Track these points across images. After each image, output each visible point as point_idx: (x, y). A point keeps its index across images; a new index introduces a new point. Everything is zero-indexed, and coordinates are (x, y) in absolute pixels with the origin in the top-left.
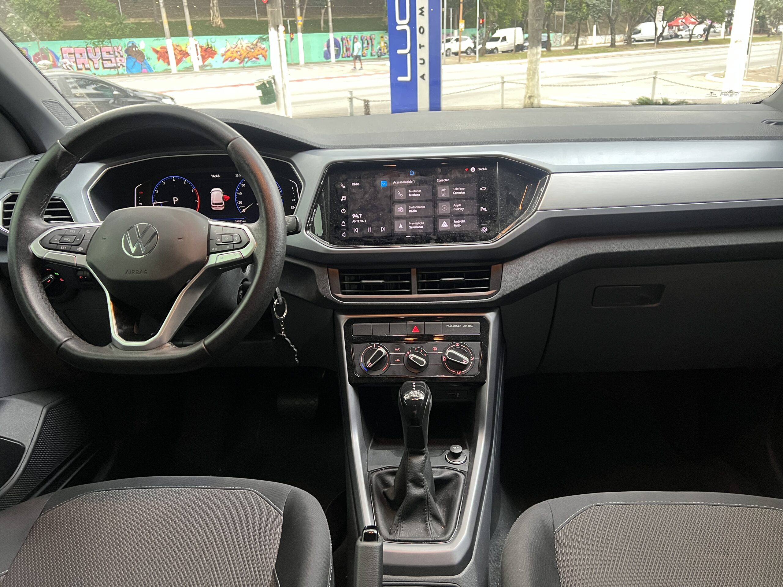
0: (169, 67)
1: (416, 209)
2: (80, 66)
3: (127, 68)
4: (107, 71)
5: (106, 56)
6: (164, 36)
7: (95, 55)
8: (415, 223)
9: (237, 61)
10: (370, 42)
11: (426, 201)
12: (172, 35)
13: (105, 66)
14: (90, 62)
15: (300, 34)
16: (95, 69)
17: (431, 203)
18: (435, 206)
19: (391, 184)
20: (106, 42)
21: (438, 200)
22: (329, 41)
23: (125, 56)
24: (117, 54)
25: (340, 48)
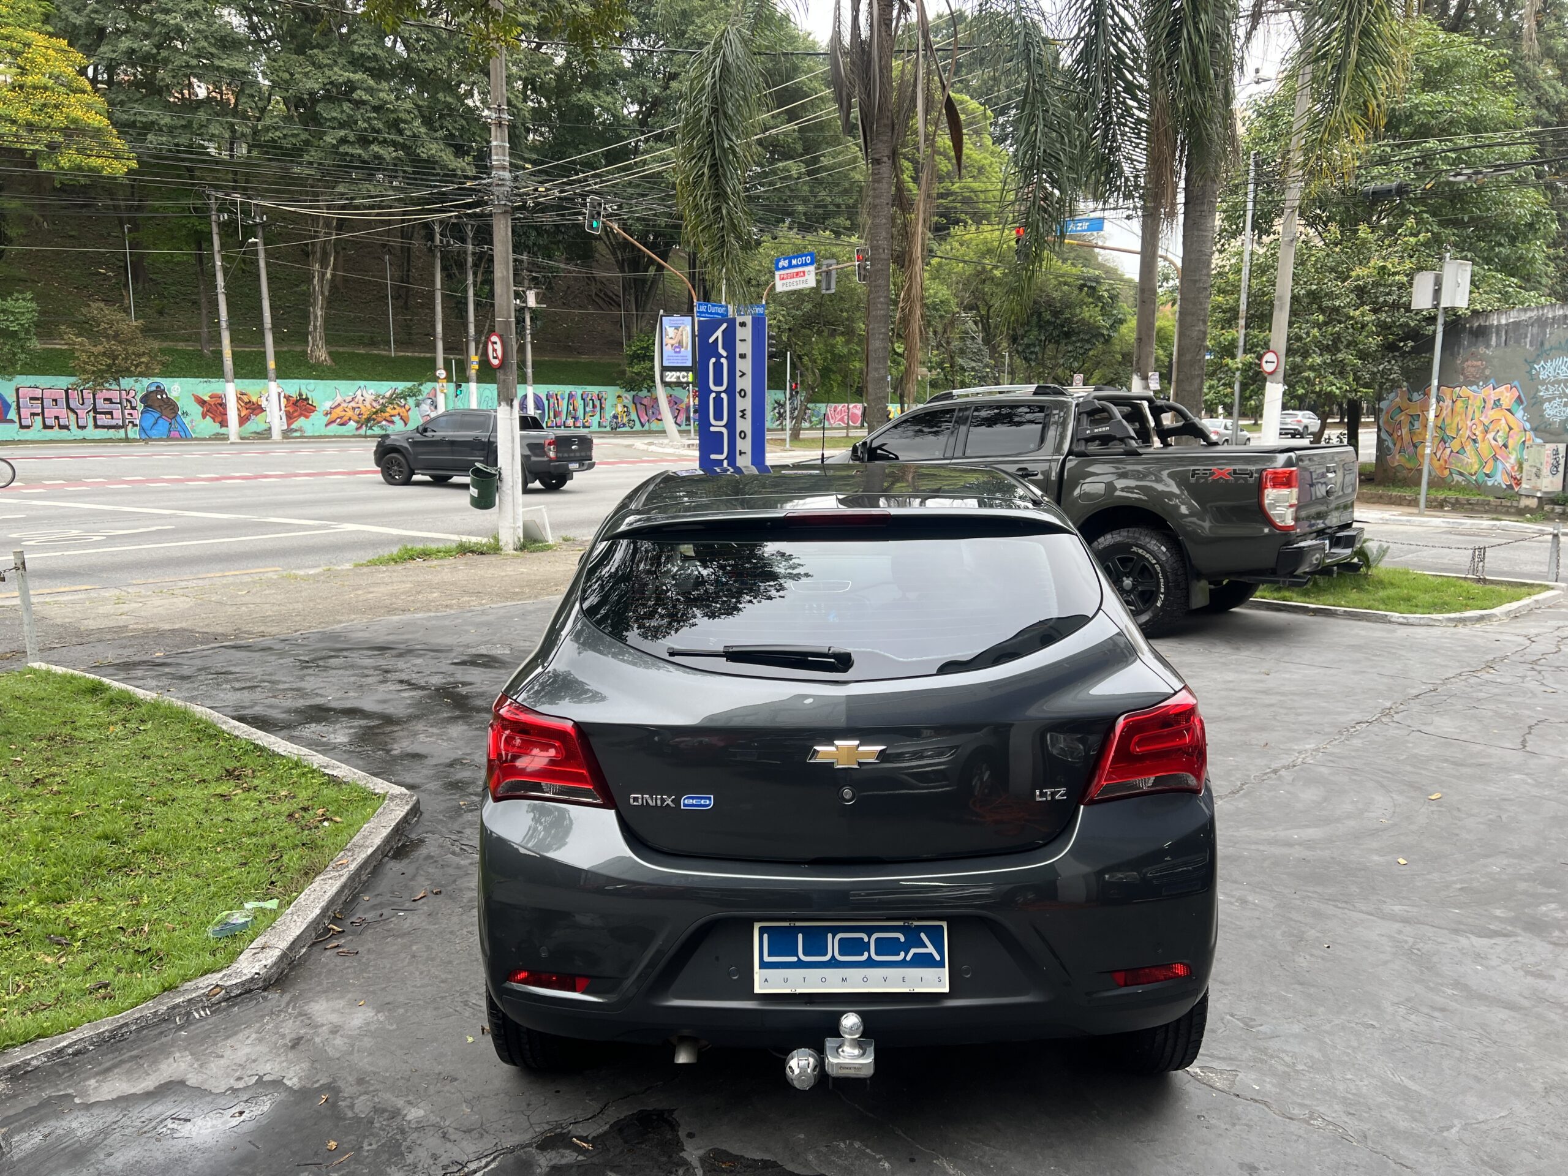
0: (224, 431)
4: (100, 433)
6: (221, 376)
7: (83, 404)
9: (352, 422)
10: (597, 403)
12: (237, 375)
13: (99, 423)
14: (71, 414)
15: (473, 386)
16: (79, 427)
20: (108, 383)
22: (525, 397)
23: (141, 407)
24: (125, 404)
25: (544, 410)
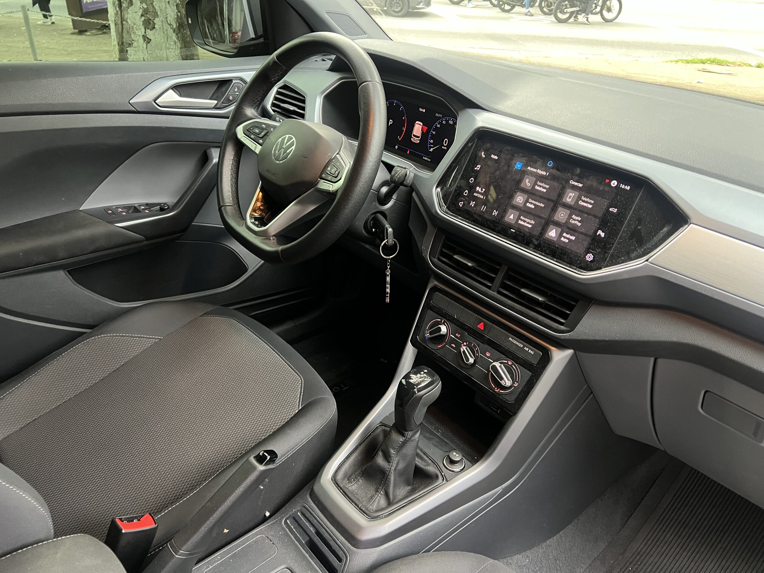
1: (534, 205)
8: (526, 219)
11: (548, 200)
17: (552, 204)
18: (554, 210)
19: (525, 169)
21: (560, 204)
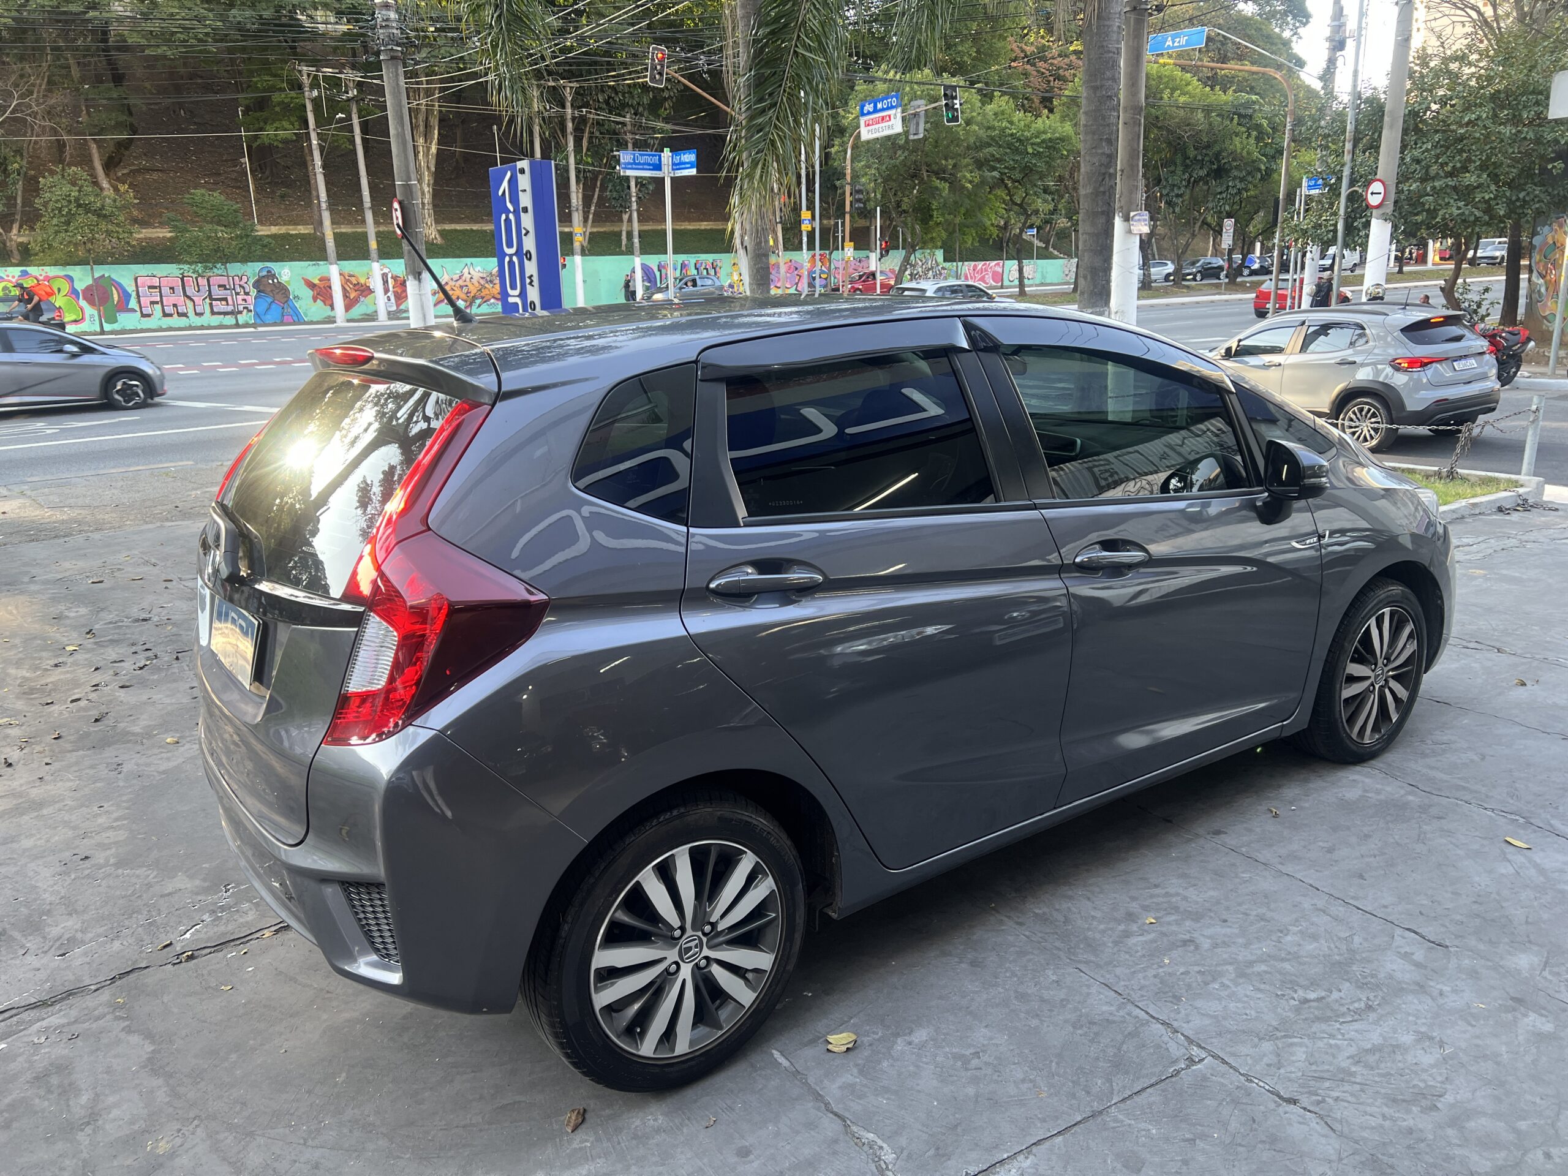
0: (332, 314)
2: (168, 310)
3: (257, 315)
4: (216, 320)
5: (217, 292)
6: (325, 259)
7: (198, 291)
9: (460, 301)
10: (712, 272)
12: (342, 256)
13: (215, 310)
14: (188, 302)
15: (578, 259)
16: (196, 314)
20: (219, 269)
23: (254, 292)
24: (238, 290)
25: (655, 282)
